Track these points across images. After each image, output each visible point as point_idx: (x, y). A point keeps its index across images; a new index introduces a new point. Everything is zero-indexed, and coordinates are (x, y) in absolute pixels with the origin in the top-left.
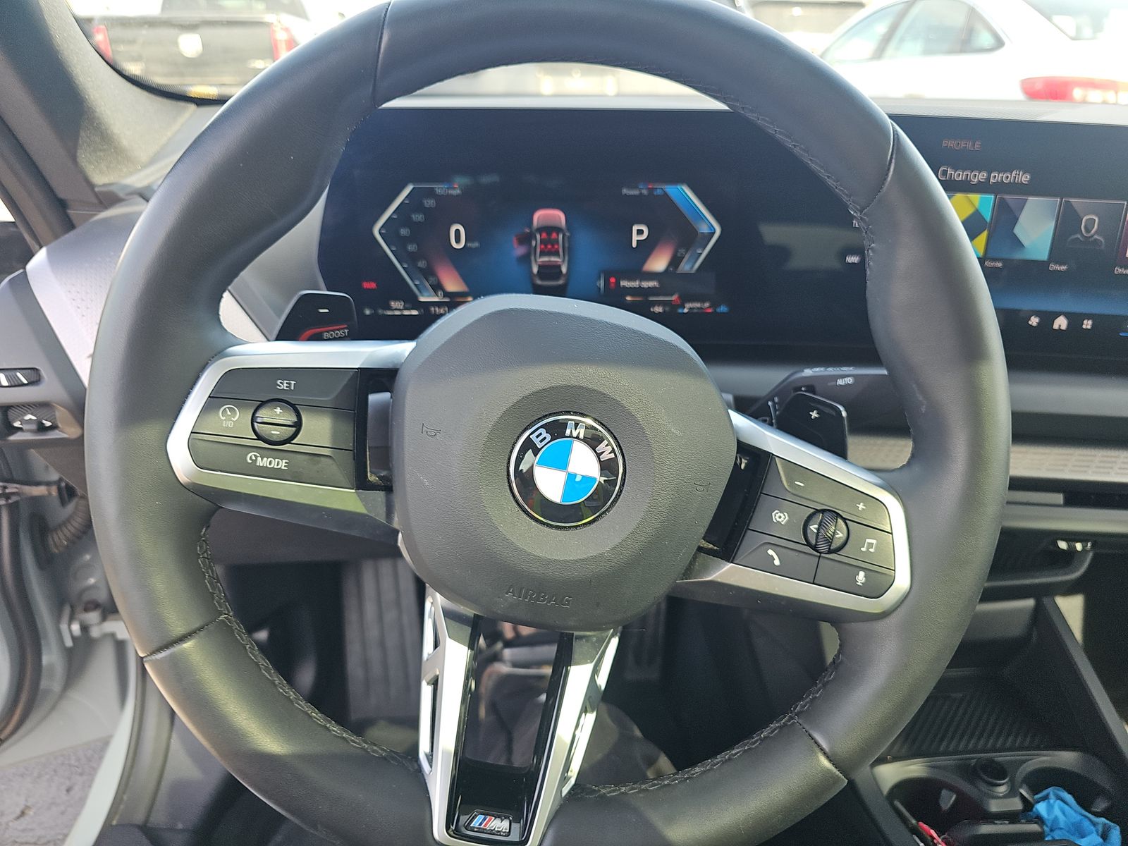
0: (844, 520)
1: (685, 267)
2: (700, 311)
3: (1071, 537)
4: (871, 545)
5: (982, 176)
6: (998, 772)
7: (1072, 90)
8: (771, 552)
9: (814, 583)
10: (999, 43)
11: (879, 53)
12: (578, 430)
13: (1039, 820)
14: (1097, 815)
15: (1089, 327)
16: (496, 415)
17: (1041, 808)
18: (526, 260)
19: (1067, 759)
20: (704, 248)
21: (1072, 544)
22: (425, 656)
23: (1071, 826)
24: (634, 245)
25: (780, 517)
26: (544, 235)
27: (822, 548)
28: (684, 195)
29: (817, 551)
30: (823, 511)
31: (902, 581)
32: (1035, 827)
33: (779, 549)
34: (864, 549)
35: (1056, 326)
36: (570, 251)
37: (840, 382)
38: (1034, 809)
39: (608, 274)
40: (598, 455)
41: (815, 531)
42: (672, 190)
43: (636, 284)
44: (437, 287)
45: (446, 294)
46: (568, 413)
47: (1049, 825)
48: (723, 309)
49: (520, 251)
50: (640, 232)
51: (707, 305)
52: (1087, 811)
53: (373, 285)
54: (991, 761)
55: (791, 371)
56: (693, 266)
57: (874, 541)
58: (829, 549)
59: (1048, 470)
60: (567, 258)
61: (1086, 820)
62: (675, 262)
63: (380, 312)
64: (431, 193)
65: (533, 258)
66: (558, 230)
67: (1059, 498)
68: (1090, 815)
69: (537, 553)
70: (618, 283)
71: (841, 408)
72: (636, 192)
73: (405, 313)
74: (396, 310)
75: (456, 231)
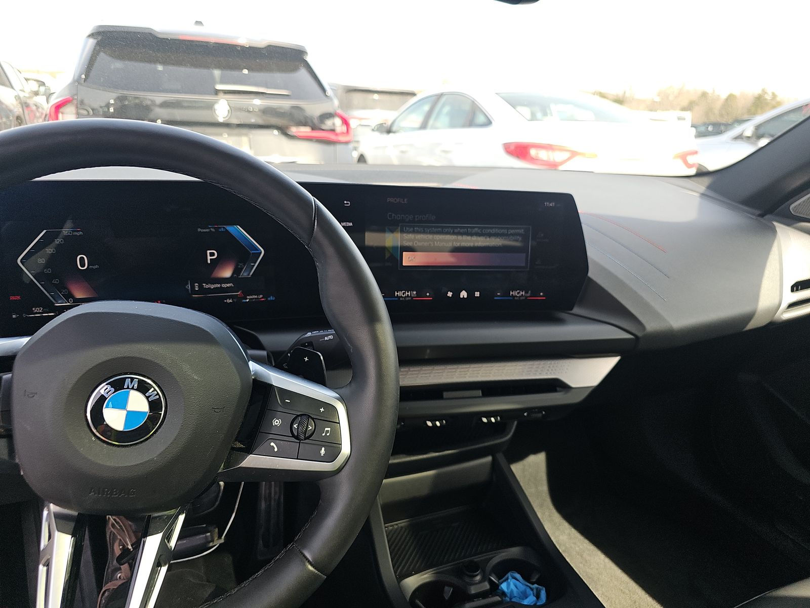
0: (313, 419)
1: (244, 274)
2: (257, 300)
3: (488, 414)
4: (327, 431)
5: (411, 217)
6: (473, 568)
7: (529, 150)
8: (272, 444)
9: (297, 459)
10: (489, 123)
11: (424, 126)
12: (133, 383)
13: (503, 594)
14: (533, 584)
15: (478, 295)
16: (74, 379)
17: (504, 586)
19: (514, 552)
20: (255, 263)
21: (489, 419)
22: (42, 546)
23: (520, 593)
24: (209, 262)
25: (277, 422)
27: (302, 437)
28: (239, 231)
29: (298, 440)
30: (301, 415)
31: (346, 449)
32: (498, 598)
33: (278, 441)
34: (323, 434)
35: (461, 297)
37: (326, 338)
38: (500, 588)
39: (194, 281)
40: (147, 398)
41: (296, 427)
42: (230, 229)
44: (69, 296)
45: (76, 301)
46: (126, 374)
47: (509, 596)
48: (272, 298)
50: (212, 254)
51: (261, 296)
52: (528, 582)
53: (18, 298)
54: (472, 561)
55: (300, 335)
56: (250, 273)
57: (329, 429)
58: (305, 436)
59: (469, 377)
61: (528, 587)
62: (237, 271)
63: (24, 315)
67: (479, 393)
68: (529, 584)
69: (108, 464)
70: (201, 286)
71: (320, 354)
72: (207, 230)
73: (44, 315)
74: (37, 313)
75: (80, 258)
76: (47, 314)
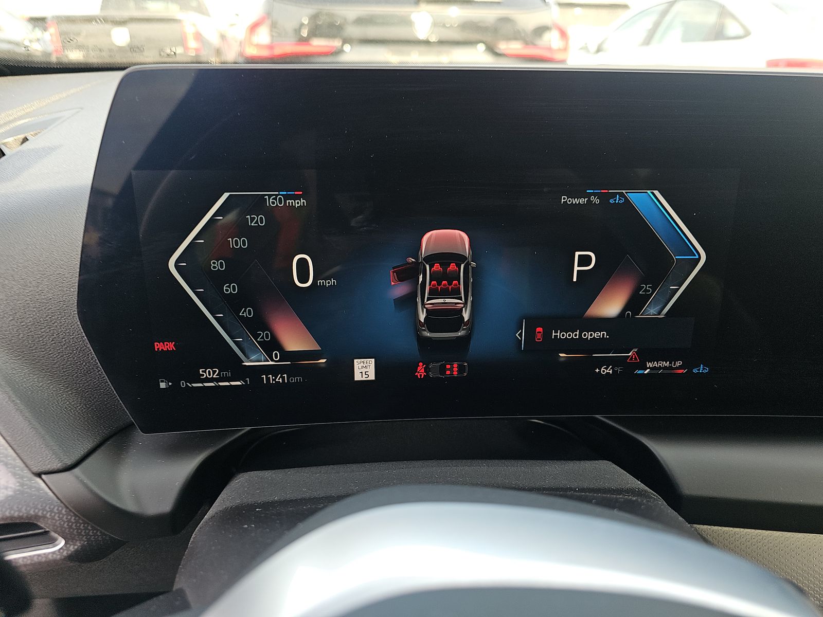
1: (650, 311)
2: (666, 372)
10: (747, 34)
11: (648, 41)
18: (409, 302)
20: (681, 284)
24: (575, 279)
26: (437, 267)
28: (656, 204)
36: (476, 289)
39: (532, 322)
42: (637, 198)
43: (574, 335)
44: (272, 345)
45: (286, 355)
48: (702, 369)
49: (400, 290)
50: (585, 261)
51: (679, 363)
53: (170, 346)
56: (663, 309)
60: (470, 299)
62: (634, 304)
63: (183, 384)
64: (258, 205)
65: (419, 300)
66: (459, 258)
70: (547, 334)
72: (582, 201)
73: (221, 384)
74: (207, 380)
75: (299, 260)
76: (227, 384)
